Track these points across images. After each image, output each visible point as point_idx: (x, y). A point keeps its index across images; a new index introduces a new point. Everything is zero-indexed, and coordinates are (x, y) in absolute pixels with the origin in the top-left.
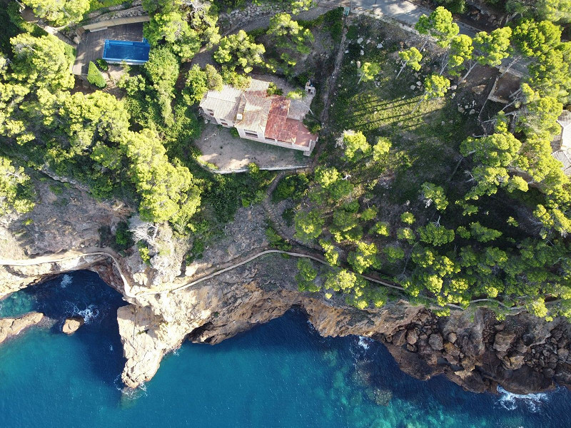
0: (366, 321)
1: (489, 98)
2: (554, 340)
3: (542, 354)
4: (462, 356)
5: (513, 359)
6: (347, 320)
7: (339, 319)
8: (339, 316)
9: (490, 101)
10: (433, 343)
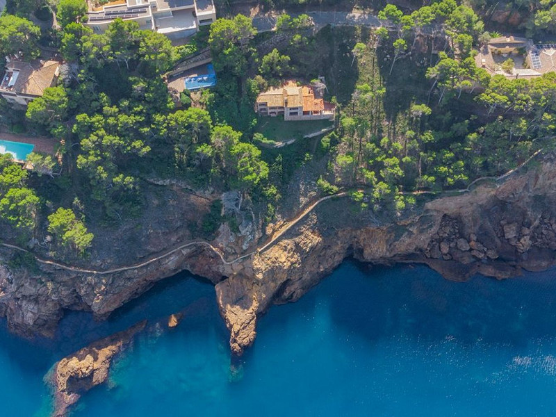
0: (406, 233)
1: (433, 52)
2: (546, 221)
3: (542, 233)
4: (485, 249)
5: (522, 240)
6: (392, 237)
7: (387, 238)
8: (386, 236)
9: (433, 54)
10: (461, 246)
